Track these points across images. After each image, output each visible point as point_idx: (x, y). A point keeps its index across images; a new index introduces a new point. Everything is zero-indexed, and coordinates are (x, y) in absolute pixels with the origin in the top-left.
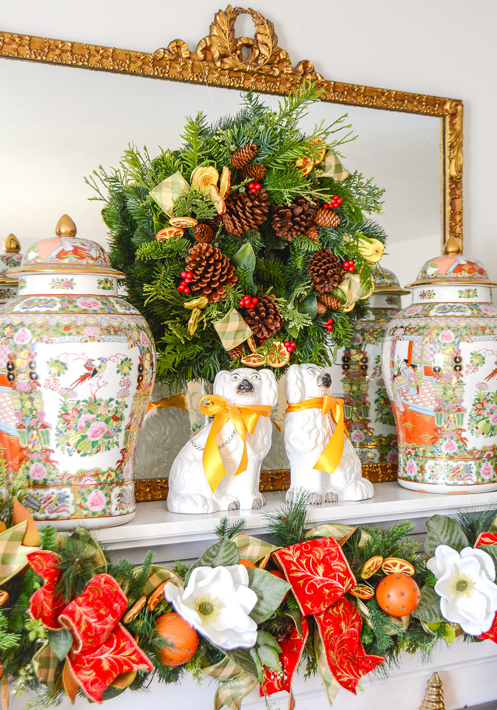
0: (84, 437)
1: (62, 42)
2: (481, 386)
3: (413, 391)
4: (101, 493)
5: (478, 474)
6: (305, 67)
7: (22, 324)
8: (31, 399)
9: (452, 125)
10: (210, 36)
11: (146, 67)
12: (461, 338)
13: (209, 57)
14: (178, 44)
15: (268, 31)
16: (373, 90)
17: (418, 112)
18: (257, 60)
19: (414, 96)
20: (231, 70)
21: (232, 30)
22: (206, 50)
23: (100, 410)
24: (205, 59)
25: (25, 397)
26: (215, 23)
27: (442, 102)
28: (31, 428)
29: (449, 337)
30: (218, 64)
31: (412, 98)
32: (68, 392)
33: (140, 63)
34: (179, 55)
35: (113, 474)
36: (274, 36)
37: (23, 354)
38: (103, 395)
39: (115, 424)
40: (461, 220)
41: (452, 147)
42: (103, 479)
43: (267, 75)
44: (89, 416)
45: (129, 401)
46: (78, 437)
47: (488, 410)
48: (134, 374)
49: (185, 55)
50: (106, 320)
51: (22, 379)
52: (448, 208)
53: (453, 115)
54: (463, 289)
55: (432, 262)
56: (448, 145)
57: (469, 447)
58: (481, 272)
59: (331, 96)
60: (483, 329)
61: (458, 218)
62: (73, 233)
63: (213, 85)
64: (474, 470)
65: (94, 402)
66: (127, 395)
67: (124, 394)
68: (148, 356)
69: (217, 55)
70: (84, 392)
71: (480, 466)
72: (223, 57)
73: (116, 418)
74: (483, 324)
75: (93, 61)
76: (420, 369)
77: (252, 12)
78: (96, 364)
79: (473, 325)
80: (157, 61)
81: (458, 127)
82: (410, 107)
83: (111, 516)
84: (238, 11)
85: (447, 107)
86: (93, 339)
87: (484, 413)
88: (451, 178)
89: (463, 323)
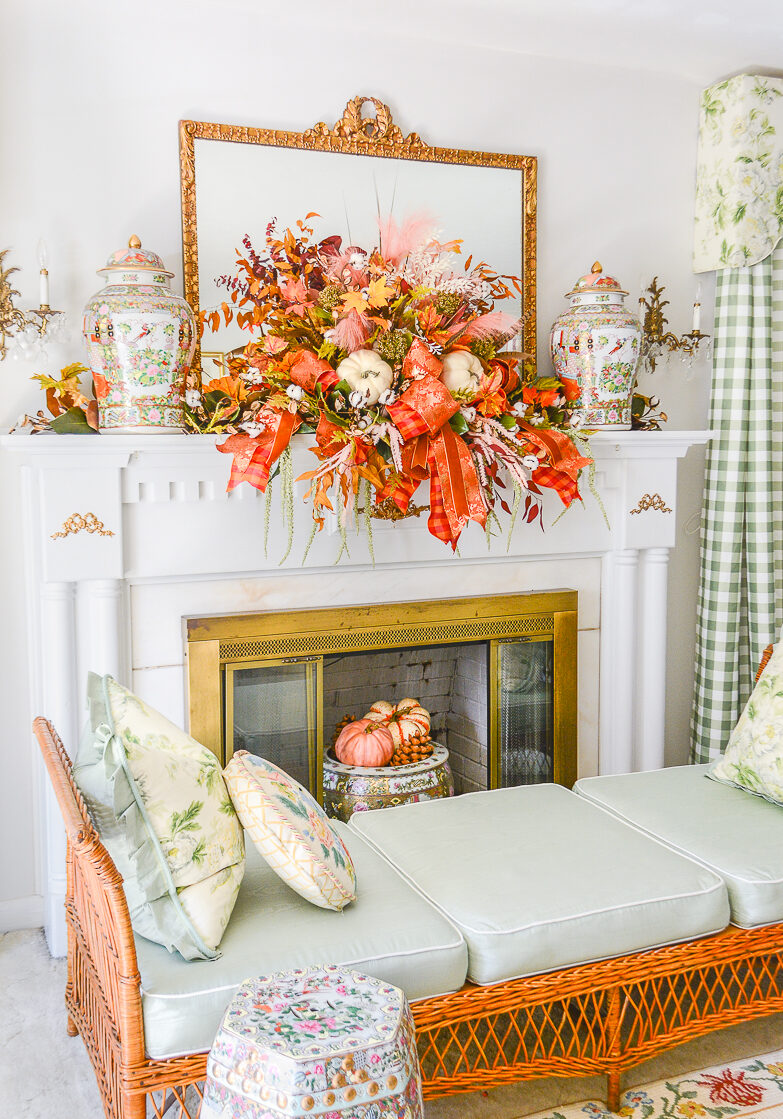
0: (144, 374)
1: (242, 128)
2: (606, 359)
3: (564, 364)
4: (158, 411)
5: (606, 417)
6: (413, 138)
7: (104, 302)
8: (110, 349)
9: (529, 176)
10: (343, 120)
11: (298, 143)
12: (593, 326)
13: (343, 134)
14: (321, 125)
15: (385, 114)
16: (466, 152)
17: (502, 167)
18: (377, 134)
19: (497, 156)
20: (358, 142)
21: (359, 114)
22: (340, 129)
23: (154, 357)
24: (340, 135)
25: (106, 348)
26: (347, 109)
27: (520, 159)
28: (110, 369)
29: (584, 327)
30: (349, 138)
31: (495, 157)
32: (132, 344)
33: (294, 140)
34: (321, 133)
35: (165, 400)
36: (389, 116)
37: (105, 320)
38: (155, 347)
39: (164, 366)
40: (535, 246)
41: (528, 192)
42: (158, 402)
43: (384, 145)
44: (147, 361)
45: (174, 353)
46: (140, 374)
47: (612, 375)
48: (176, 335)
49: (326, 133)
50: (157, 300)
51: (104, 336)
52: (525, 238)
53: (529, 169)
54: (599, 295)
55: (583, 278)
56: (525, 191)
57: (600, 400)
58: (616, 284)
59: (432, 157)
60: (609, 321)
61: (533, 245)
62: (139, 246)
63: (346, 153)
64: (603, 415)
65: (149, 351)
66: (172, 348)
67: (170, 347)
68: (187, 325)
69: (348, 132)
70: (142, 344)
71: (608, 413)
72: (351, 133)
73: (165, 364)
74: (608, 318)
75: (262, 140)
76: (567, 349)
77: (373, 100)
78: (150, 327)
79: (601, 318)
80: (306, 138)
81: (533, 177)
82: (494, 163)
83: (164, 426)
84: (363, 100)
85: (524, 162)
86: (147, 311)
87: (610, 377)
88: (527, 215)
89: (595, 317)
